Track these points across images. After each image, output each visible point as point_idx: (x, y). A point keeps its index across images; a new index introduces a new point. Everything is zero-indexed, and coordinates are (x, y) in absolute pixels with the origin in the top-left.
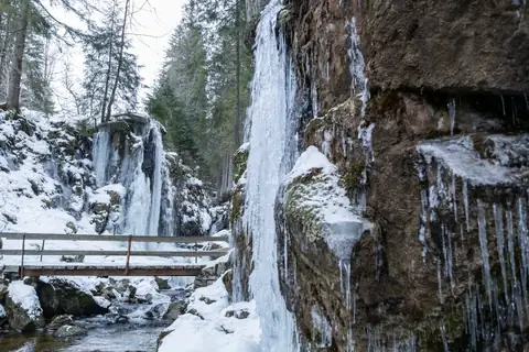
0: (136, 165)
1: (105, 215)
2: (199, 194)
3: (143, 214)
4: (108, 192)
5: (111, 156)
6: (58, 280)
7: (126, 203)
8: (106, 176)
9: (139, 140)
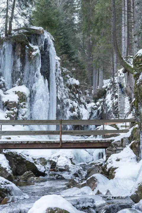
0: (36, 69)
1: (16, 110)
2: (78, 92)
3: (44, 108)
4: (16, 93)
5: (15, 63)
6: (11, 153)
7: (30, 101)
8: (13, 79)
9: (36, 49)
